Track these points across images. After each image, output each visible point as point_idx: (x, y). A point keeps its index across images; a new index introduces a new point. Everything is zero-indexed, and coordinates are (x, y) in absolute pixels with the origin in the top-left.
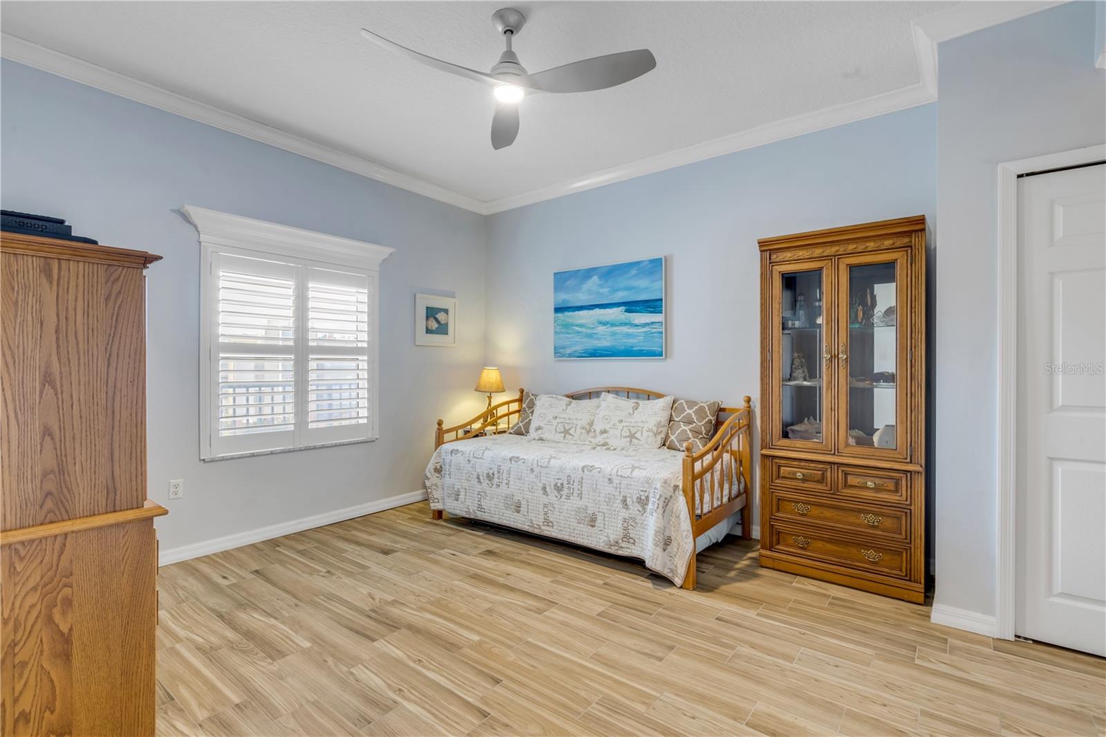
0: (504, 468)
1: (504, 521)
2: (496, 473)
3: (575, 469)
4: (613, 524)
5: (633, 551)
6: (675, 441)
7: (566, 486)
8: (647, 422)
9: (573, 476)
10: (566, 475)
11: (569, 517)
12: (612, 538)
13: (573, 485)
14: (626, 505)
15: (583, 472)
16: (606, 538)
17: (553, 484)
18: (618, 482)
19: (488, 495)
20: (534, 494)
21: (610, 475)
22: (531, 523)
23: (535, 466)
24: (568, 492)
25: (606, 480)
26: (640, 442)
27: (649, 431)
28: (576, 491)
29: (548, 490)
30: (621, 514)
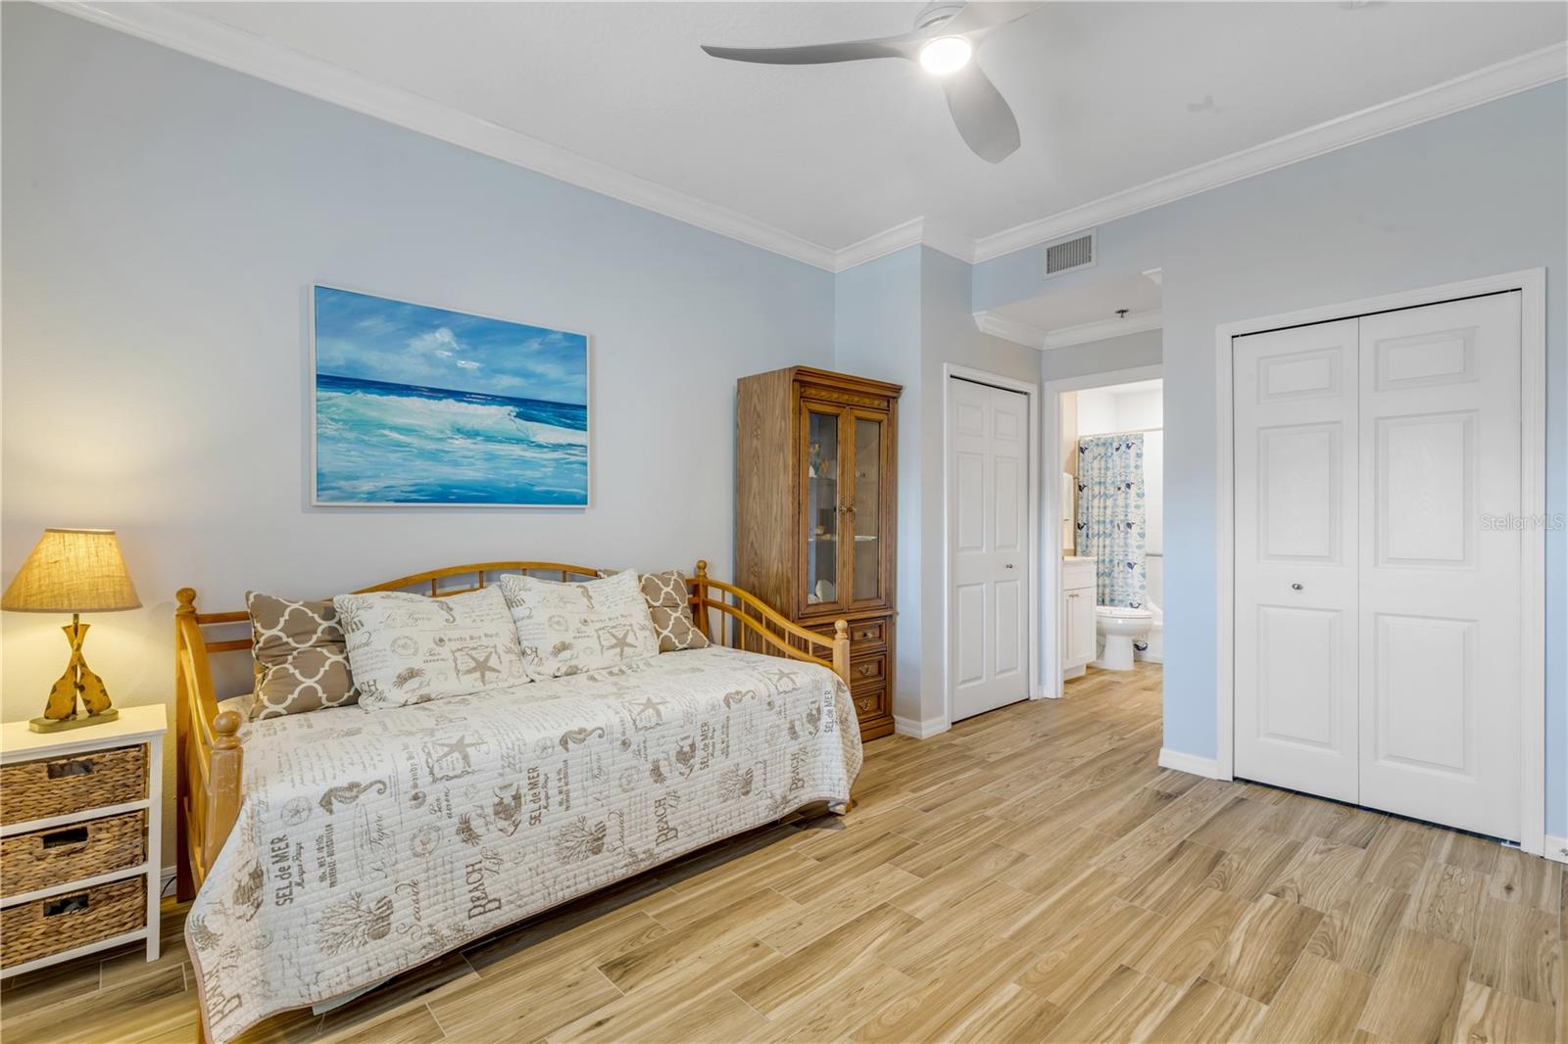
0: (549, 768)
1: (560, 894)
2: (523, 791)
3: (713, 707)
4: (778, 772)
5: (803, 797)
6: (672, 636)
7: (700, 745)
8: (631, 615)
9: (711, 722)
10: (699, 724)
11: (708, 801)
12: (778, 794)
13: (712, 738)
14: (795, 732)
15: (729, 707)
16: (769, 801)
17: (673, 754)
18: (781, 702)
19: (504, 857)
20: (633, 793)
21: (769, 696)
22: (632, 856)
23: (630, 732)
24: (705, 754)
25: (766, 707)
26: (638, 650)
27: (643, 628)
28: (719, 746)
29: (665, 769)
30: (787, 751)
